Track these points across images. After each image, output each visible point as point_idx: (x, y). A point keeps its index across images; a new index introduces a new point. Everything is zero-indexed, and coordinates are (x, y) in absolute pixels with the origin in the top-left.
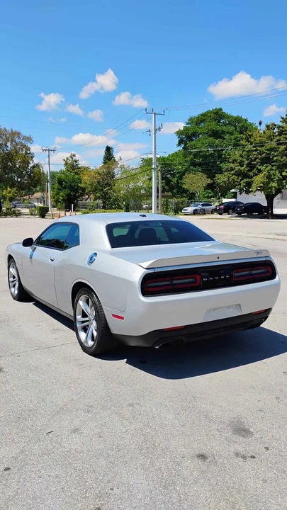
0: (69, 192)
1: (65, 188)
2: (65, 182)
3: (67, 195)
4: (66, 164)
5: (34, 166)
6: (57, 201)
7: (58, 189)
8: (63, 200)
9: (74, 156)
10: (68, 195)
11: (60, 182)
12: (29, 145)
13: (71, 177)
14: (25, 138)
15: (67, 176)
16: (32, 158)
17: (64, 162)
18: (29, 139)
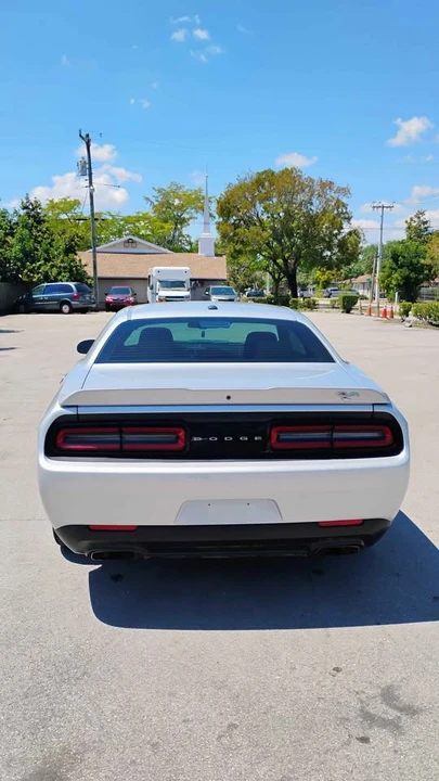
0: (407, 272)
1: (401, 267)
2: (404, 257)
3: (403, 278)
4: (409, 228)
5: (350, 233)
6: (388, 288)
7: (391, 268)
8: (398, 286)
9: (423, 214)
10: (407, 278)
11: (395, 257)
12: (344, 200)
13: (413, 248)
14: (339, 190)
15: (407, 247)
16: (349, 219)
17: (406, 225)
18: (345, 191)
